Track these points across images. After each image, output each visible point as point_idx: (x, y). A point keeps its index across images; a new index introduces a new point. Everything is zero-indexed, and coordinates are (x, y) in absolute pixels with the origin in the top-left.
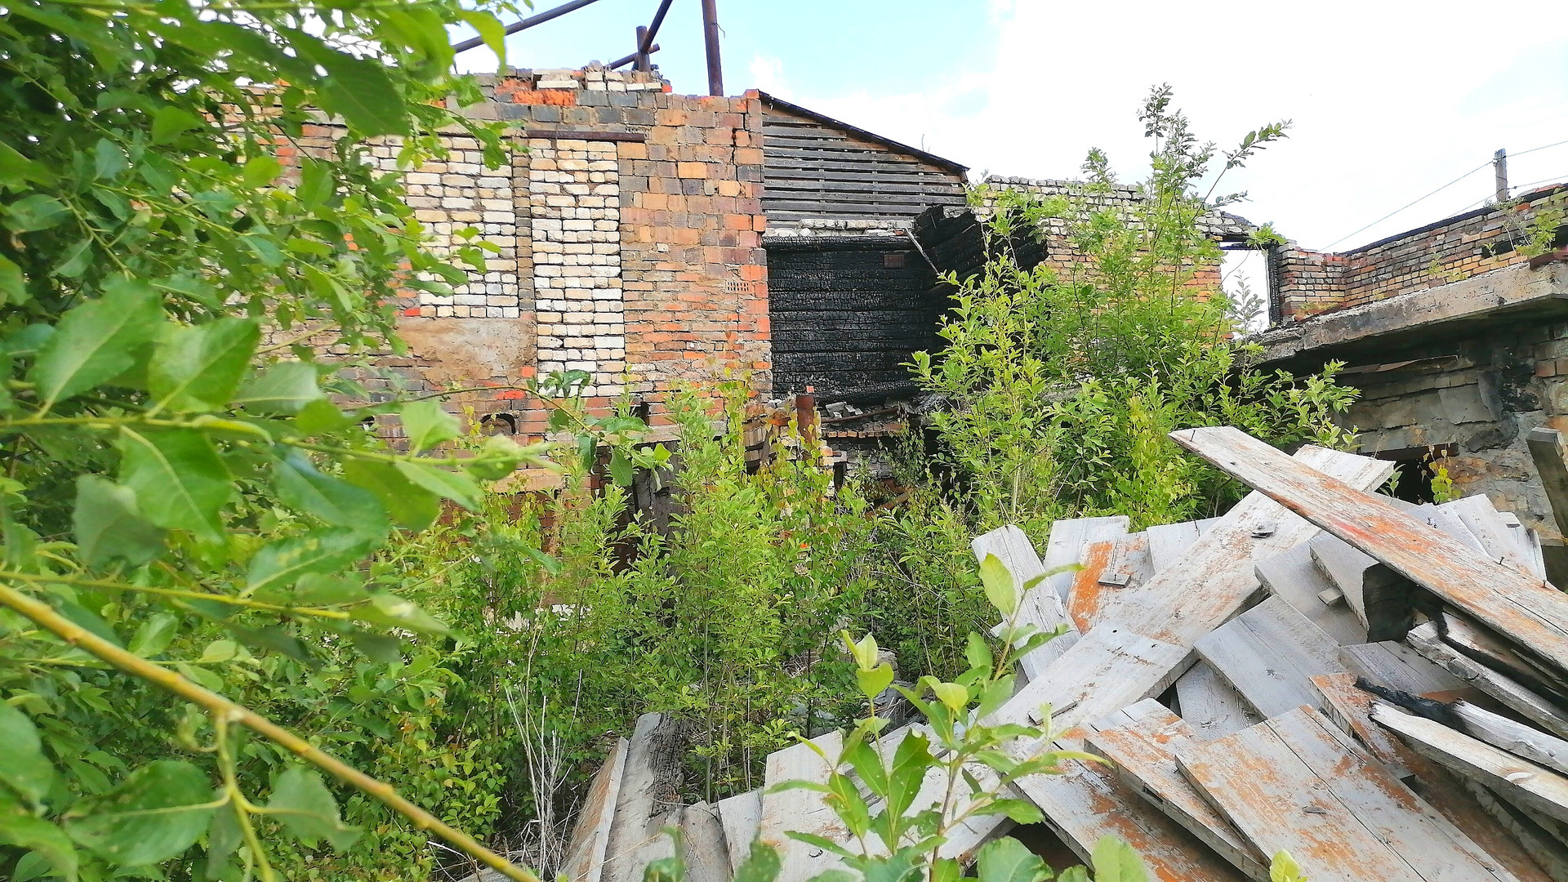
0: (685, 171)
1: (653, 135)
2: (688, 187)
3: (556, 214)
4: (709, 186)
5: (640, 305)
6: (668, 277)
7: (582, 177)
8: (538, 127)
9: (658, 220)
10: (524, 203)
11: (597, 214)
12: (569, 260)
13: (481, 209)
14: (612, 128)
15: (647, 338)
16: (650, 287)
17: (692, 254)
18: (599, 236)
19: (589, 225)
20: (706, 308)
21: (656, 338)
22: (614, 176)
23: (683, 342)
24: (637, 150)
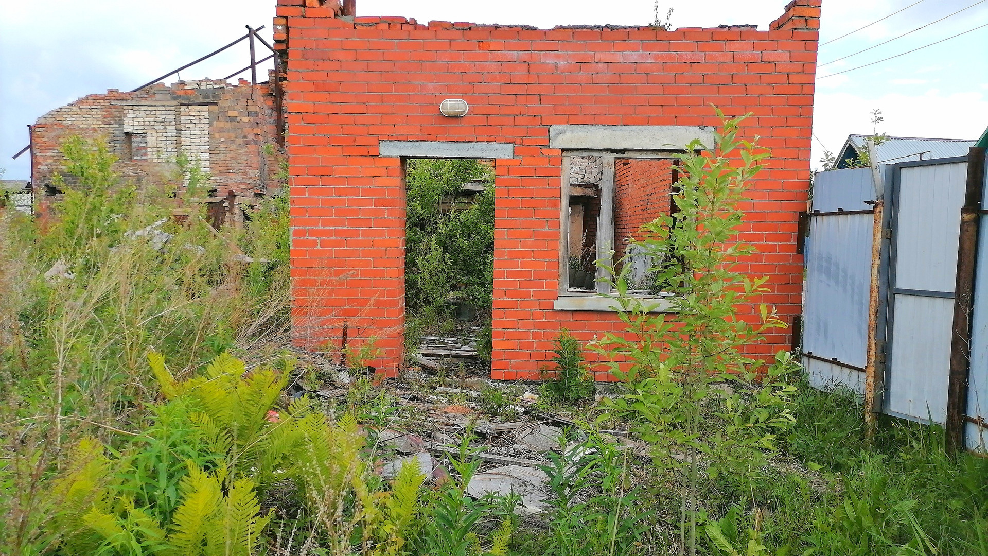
0: (231, 114)
1: (220, 102)
2: (232, 119)
3: (189, 129)
4: (238, 119)
5: (215, 158)
6: (224, 149)
7: (197, 117)
8: (183, 102)
9: (221, 130)
10: (179, 126)
11: (201, 129)
12: (192, 144)
13: (165, 128)
14: (206, 101)
15: (217, 169)
16: (218, 152)
17: (232, 142)
18: (202, 136)
19: (199, 133)
20: (236, 159)
21: (220, 169)
22: (208, 117)
23: (228, 170)
24: (215, 108)
